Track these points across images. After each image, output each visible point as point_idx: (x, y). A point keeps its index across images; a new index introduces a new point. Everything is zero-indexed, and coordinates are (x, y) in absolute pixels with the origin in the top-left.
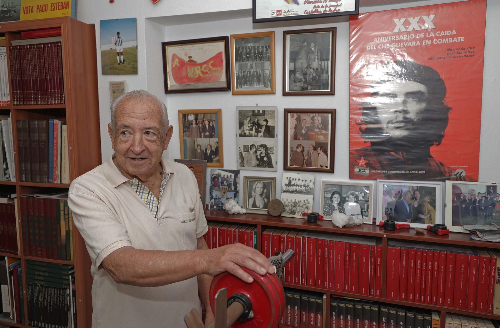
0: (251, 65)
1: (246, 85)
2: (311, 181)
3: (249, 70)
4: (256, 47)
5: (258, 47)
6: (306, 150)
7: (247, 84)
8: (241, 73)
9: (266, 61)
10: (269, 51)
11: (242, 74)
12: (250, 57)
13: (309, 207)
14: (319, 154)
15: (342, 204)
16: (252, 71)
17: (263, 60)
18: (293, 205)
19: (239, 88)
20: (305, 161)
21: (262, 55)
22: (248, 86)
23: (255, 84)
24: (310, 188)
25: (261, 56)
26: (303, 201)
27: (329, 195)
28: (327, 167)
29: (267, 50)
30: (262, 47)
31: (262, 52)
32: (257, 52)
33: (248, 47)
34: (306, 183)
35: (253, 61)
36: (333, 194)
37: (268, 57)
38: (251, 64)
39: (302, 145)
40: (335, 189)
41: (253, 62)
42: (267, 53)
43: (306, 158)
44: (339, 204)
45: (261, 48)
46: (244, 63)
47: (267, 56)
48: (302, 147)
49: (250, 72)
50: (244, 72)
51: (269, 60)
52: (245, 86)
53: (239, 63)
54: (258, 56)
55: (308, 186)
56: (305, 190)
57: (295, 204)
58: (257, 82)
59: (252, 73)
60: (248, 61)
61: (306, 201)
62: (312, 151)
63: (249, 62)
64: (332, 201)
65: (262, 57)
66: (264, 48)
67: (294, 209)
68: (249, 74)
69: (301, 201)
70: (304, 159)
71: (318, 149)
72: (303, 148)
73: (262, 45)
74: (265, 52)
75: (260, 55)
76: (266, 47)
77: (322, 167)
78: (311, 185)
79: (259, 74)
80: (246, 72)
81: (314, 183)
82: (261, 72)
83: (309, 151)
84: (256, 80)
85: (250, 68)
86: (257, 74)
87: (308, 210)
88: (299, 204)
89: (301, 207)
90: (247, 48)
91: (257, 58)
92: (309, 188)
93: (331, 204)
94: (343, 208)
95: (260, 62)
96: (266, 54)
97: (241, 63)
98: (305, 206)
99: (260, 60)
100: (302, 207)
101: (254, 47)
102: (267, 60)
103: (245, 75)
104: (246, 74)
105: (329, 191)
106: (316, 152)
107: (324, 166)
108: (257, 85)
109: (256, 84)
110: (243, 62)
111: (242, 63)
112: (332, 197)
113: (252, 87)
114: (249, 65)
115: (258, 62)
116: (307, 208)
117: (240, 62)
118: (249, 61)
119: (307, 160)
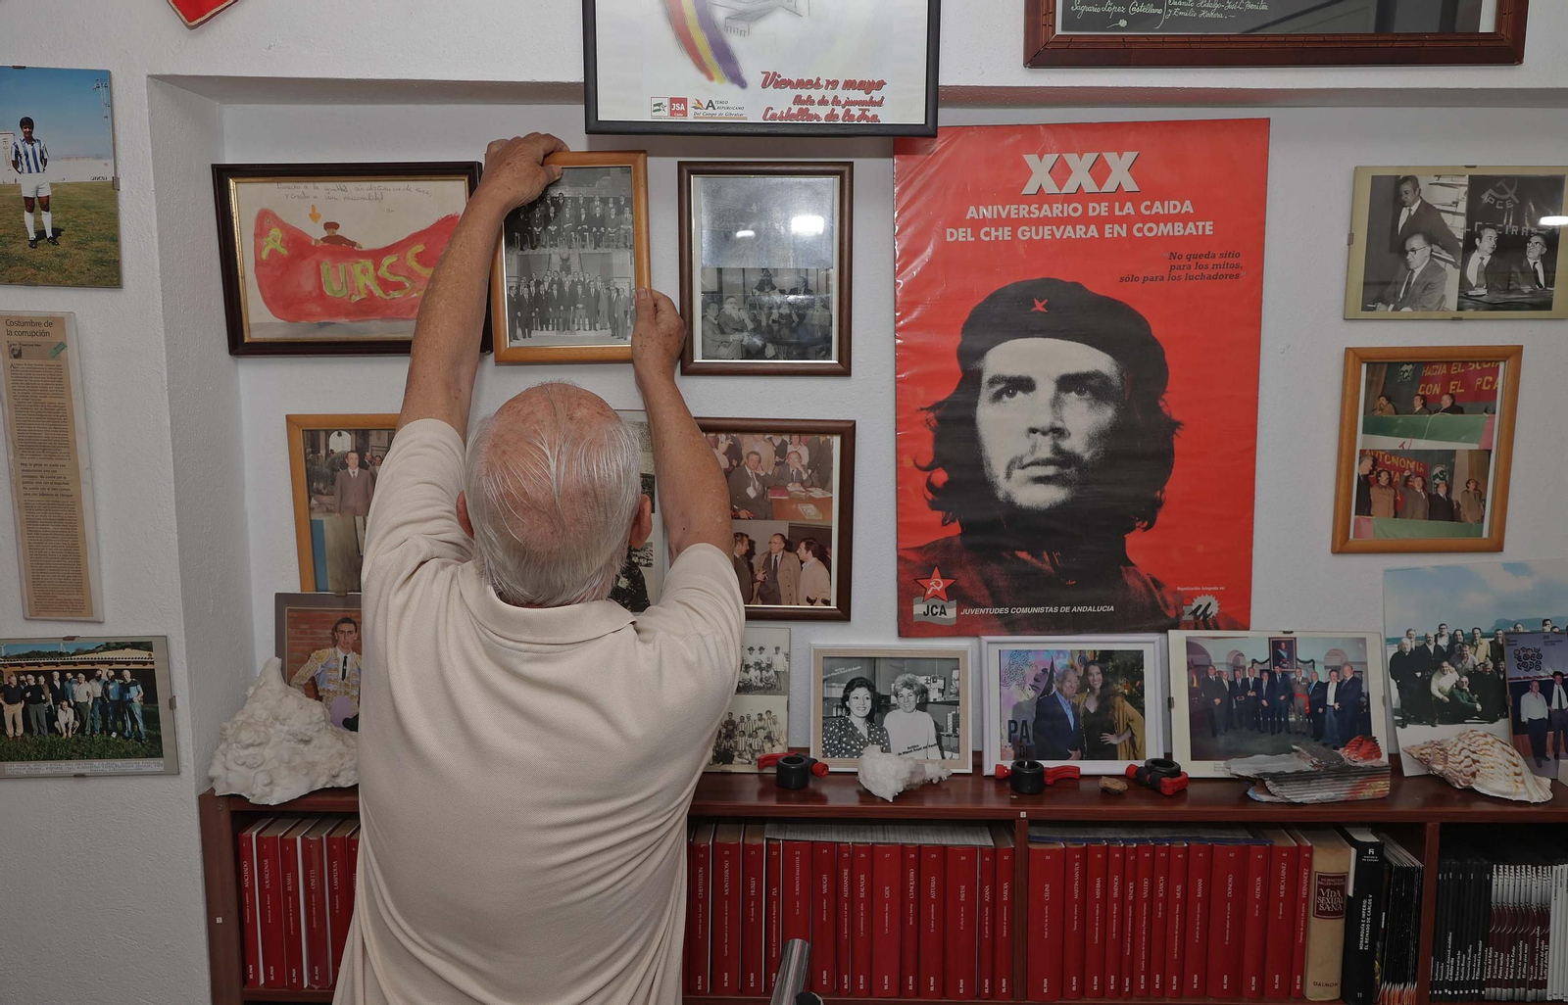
0: (565, 261)
1: (547, 329)
2: (777, 649)
3: (556, 279)
4: (581, 202)
5: (589, 201)
6: (760, 550)
7: (550, 326)
8: (529, 287)
9: (617, 247)
10: (628, 215)
11: (533, 289)
12: (558, 233)
14: (802, 562)
15: (876, 716)
16: (567, 281)
17: (608, 247)
18: (724, 731)
19: (522, 339)
20: (757, 586)
21: (602, 229)
22: (554, 333)
23: (579, 324)
24: (776, 673)
25: (598, 230)
28: (827, 603)
29: (620, 212)
30: (604, 201)
31: (603, 217)
32: (583, 217)
33: (552, 198)
34: (763, 658)
35: (570, 248)
36: (850, 687)
37: (625, 237)
38: (565, 256)
39: (747, 536)
41: (571, 251)
42: (622, 223)
43: (760, 576)
44: (869, 718)
45: (597, 203)
46: (536, 251)
47: (622, 232)
48: (746, 543)
49: (561, 284)
50: (538, 284)
51: (628, 244)
52: (545, 333)
53: (521, 253)
54: (589, 230)
55: (769, 666)
56: (761, 681)
57: (731, 727)
58: (587, 320)
59: (567, 289)
60: (551, 246)
62: (780, 555)
63: (557, 250)
64: (849, 711)
65: (602, 234)
66: (611, 205)
67: (726, 744)
68: (555, 292)
70: (754, 581)
71: (798, 547)
72: (751, 543)
73: (604, 194)
74: (613, 217)
75: (594, 229)
76: (617, 201)
77: (812, 602)
78: (780, 664)
79: (593, 290)
80: (546, 285)
81: (788, 656)
82: (599, 284)
83: (770, 553)
84: (583, 312)
85: (561, 271)
86: (586, 290)
87: (773, 746)
89: (750, 736)
90: (549, 202)
91: (584, 239)
92: (772, 673)
93: (846, 720)
94: (881, 729)
95: (596, 251)
96: (617, 226)
97: (526, 253)
98: (762, 734)
99: (597, 245)
100: (754, 734)
101: (575, 200)
102: (621, 244)
103: (542, 292)
104: (546, 292)
106: (792, 555)
107: (819, 601)
108: (587, 327)
109: (584, 325)
110: (533, 248)
111: (529, 251)
112: (846, 698)
113: (567, 334)
114: (556, 259)
115: (589, 249)
117: (522, 249)
118: (556, 245)
119: (763, 583)
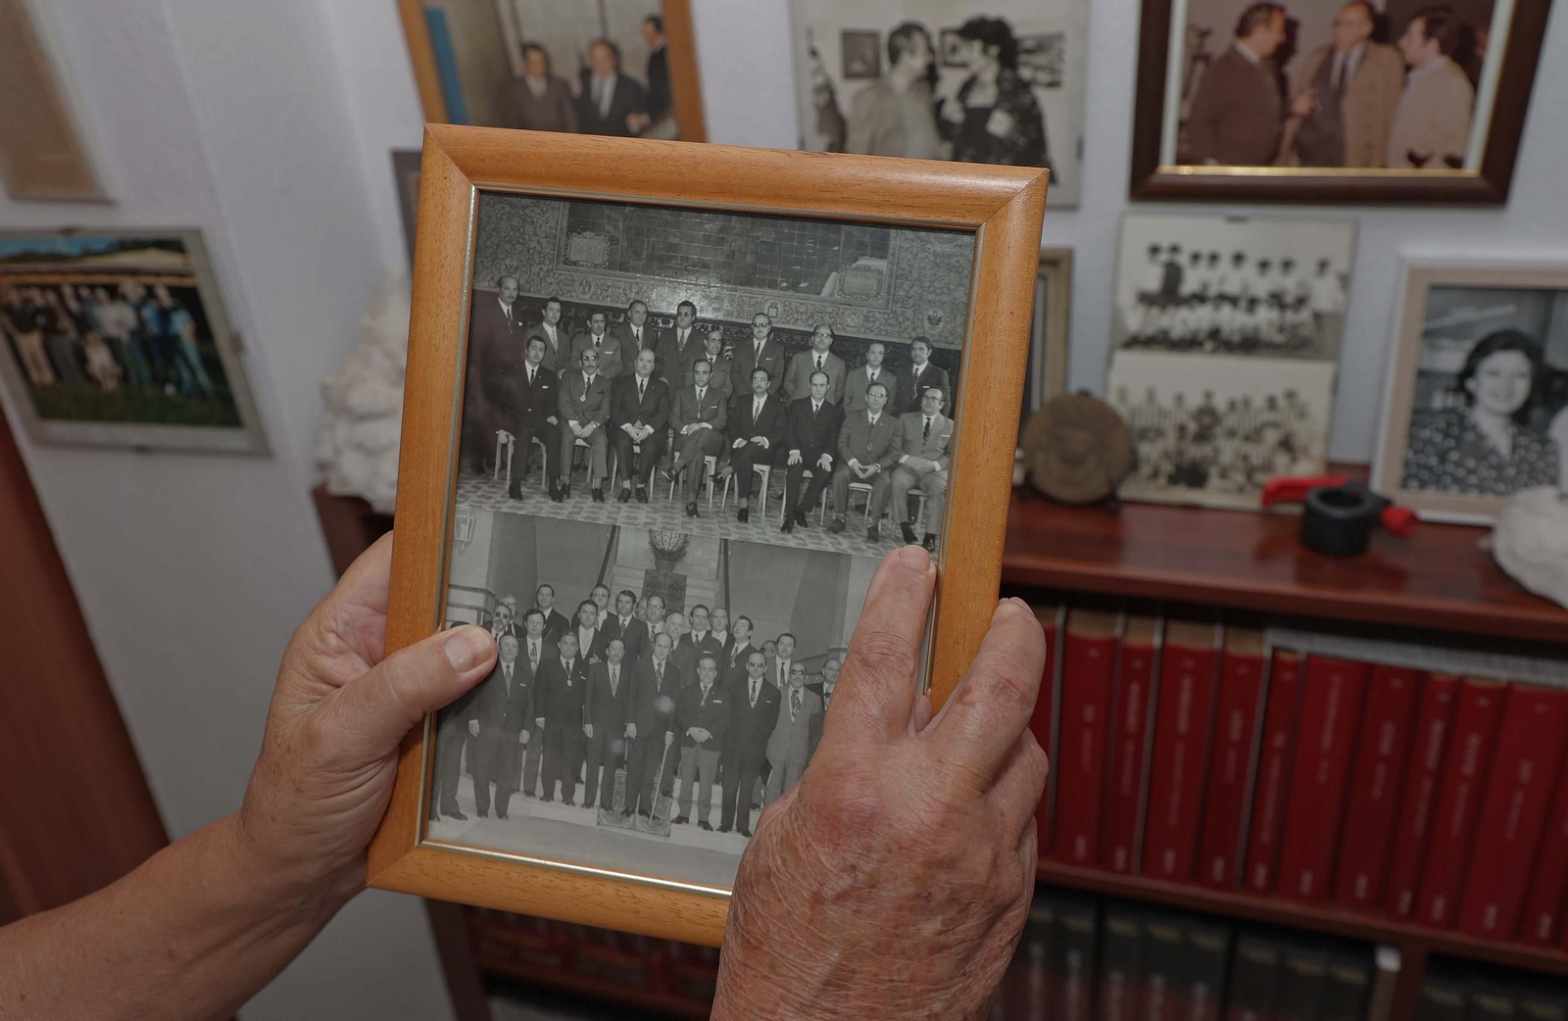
0: (668, 557)
1: (568, 799)
3: (625, 621)
4: (760, 343)
5: (792, 343)
7: (580, 791)
8: (521, 633)
9: (873, 536)
11: (535, 644)
12: (657, 450)
13: (1300, 440)
15: (1537, 414)
16: (665, 635)
17: (837, 528)
19: (473, 818)
21: (826, 460)
22: (589, 817)
23: (685, 802)
25: (809, 461)
26: (1259, 402)
27: (1451, 359)
29: (904, 403)
30: (850, 351)
31: (836, 413)
32: (759, 402)
33: (652, 318)
35: (692, 512)
36: (1483, 349)
37: (912, 503)
38: (669, 542)
40: (1501, 315)
41: (695, 526)
42: (905, 446)
44: (1519, 418)
45: (820, 356)
46: (567, 509)
47: (903, 479)
49: (639, 643)
50: (558, 627)
51: (919, 530)
52: (555, 810)
53: (509, 506)
54: (775, 458)
57: (1206, 420)
58: (717, 791)
59: (659, 662)
60: (624, 497)
61: (1282, 402)
63: (642, 513)
64: (1471, 399)
65: (823, 479)
66: (873, 372)
68: (614, 669)
69: (1247, 403)
73: (852, 325)
74: (874, 417)
75: (795, 456)
76: (897, 358)
79: (755, 685)
80: (586, 636)
82: (783, 664)
84: (710, 760)
85: (647, 595)
86: (731, 681)
88: (1230, 421)
89: (1248, 438)
90: (637, 330)
91: (749, 486)
93: (1462, 418)
94: (1545, 441)
95: (791, 541)
96: (887, 454)
97: (527, 507)
98: (1271, 437)
99: (796, 517)
101: (737, 334)
102: (890, 526)
103: (567, 662)
104: (581, 663)
105: (1457, 333)
108: (715, 817)
109: (705, 804)
110: (558, 495)
111: (538, 504)
112: (1469, 372)
113: (636, 830)
114: (633, 545)
115: (765, 530)
116: (1287, 445)
117: (515, 493)
118: (642, 496)
